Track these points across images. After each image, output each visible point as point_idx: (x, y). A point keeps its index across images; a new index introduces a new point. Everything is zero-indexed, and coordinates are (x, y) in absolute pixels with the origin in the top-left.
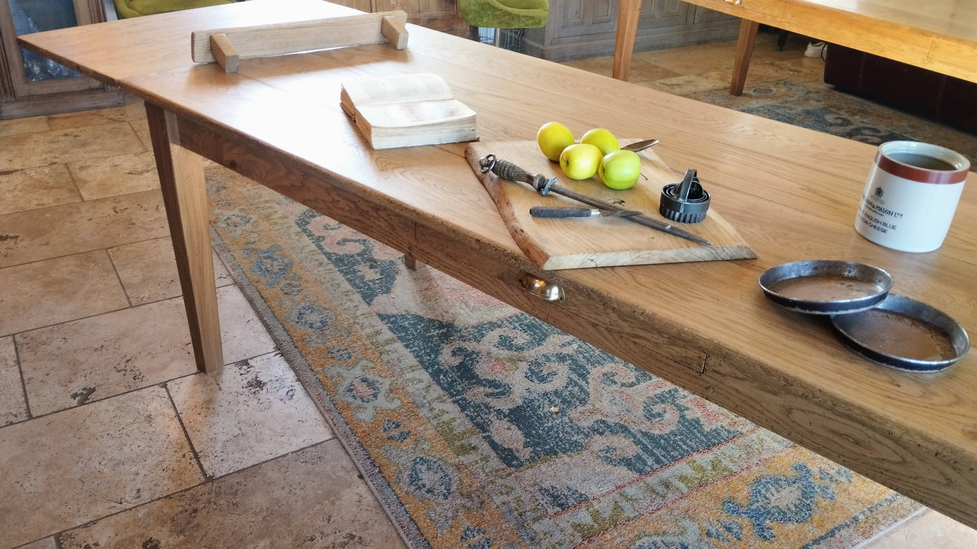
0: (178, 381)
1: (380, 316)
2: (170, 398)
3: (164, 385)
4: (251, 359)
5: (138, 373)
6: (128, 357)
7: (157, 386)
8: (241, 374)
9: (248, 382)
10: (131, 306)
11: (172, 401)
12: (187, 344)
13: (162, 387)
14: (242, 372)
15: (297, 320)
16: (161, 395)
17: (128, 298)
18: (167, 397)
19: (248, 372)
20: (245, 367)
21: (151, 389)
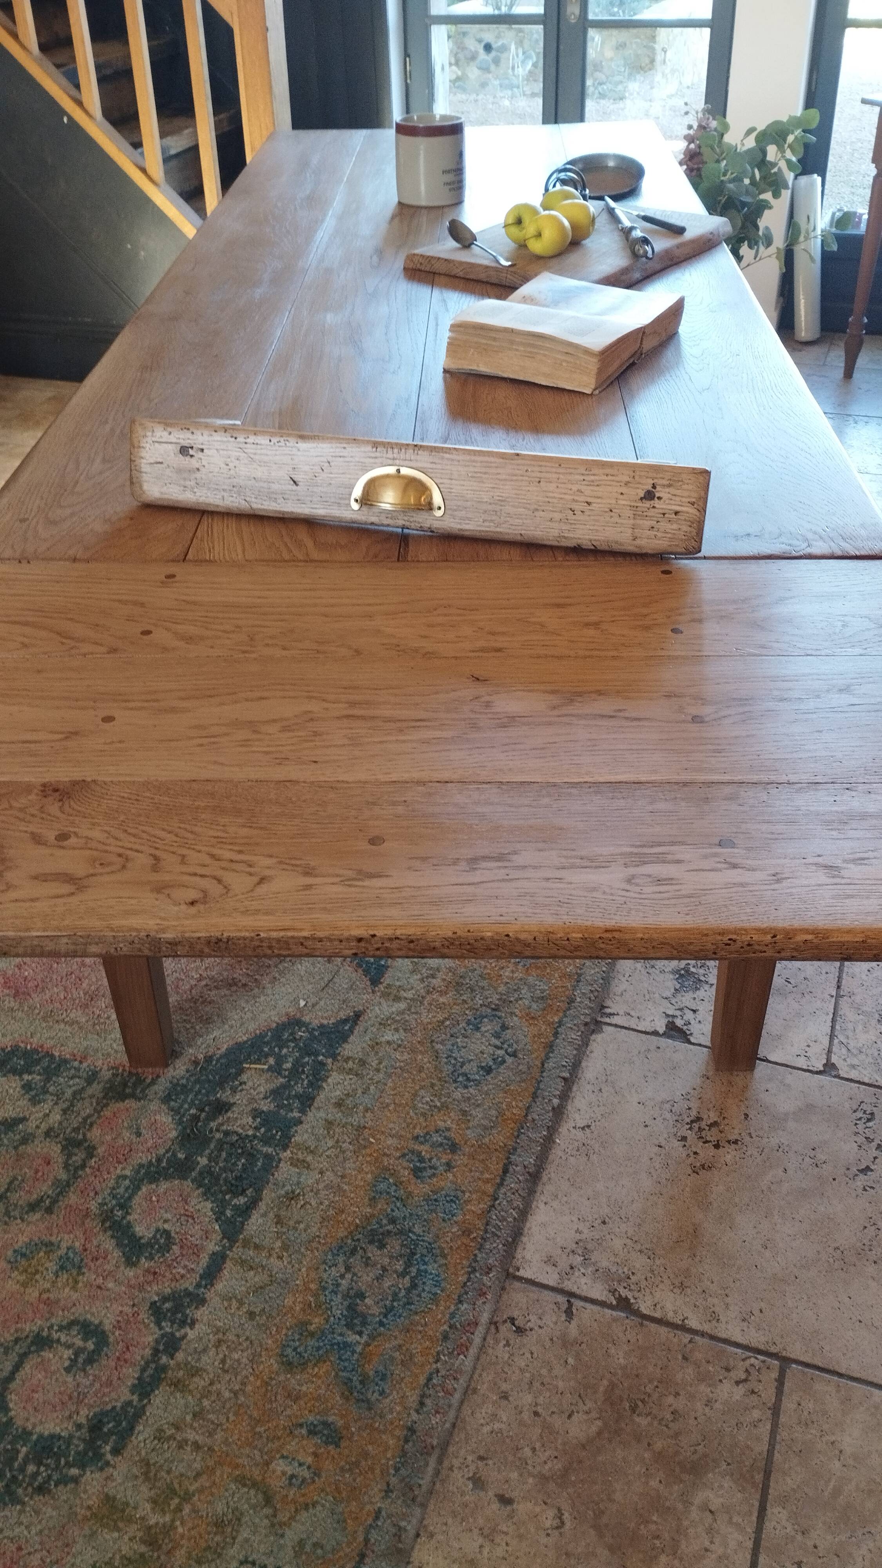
0: (802, 1063)
1: (375, 982)
2: (832, 1036)
3: (829, 1068)
4: (655, 1033)
5: (861, 1126)
6: (861, 1180)
7: (842, 1074)
8: (694, 1011)
9: (697, 989)
10: (786, 1361)
11: (833, 1028)
12: (736, 1142)
13: (833, 1064)
14: (689, 1015)
15: (509, 1060)
16: (844, 1051)
17: (776, 1410)
18: (836, 1041)
19: (681, 1009)
20: (679, 1022)
21: (853, 1075)
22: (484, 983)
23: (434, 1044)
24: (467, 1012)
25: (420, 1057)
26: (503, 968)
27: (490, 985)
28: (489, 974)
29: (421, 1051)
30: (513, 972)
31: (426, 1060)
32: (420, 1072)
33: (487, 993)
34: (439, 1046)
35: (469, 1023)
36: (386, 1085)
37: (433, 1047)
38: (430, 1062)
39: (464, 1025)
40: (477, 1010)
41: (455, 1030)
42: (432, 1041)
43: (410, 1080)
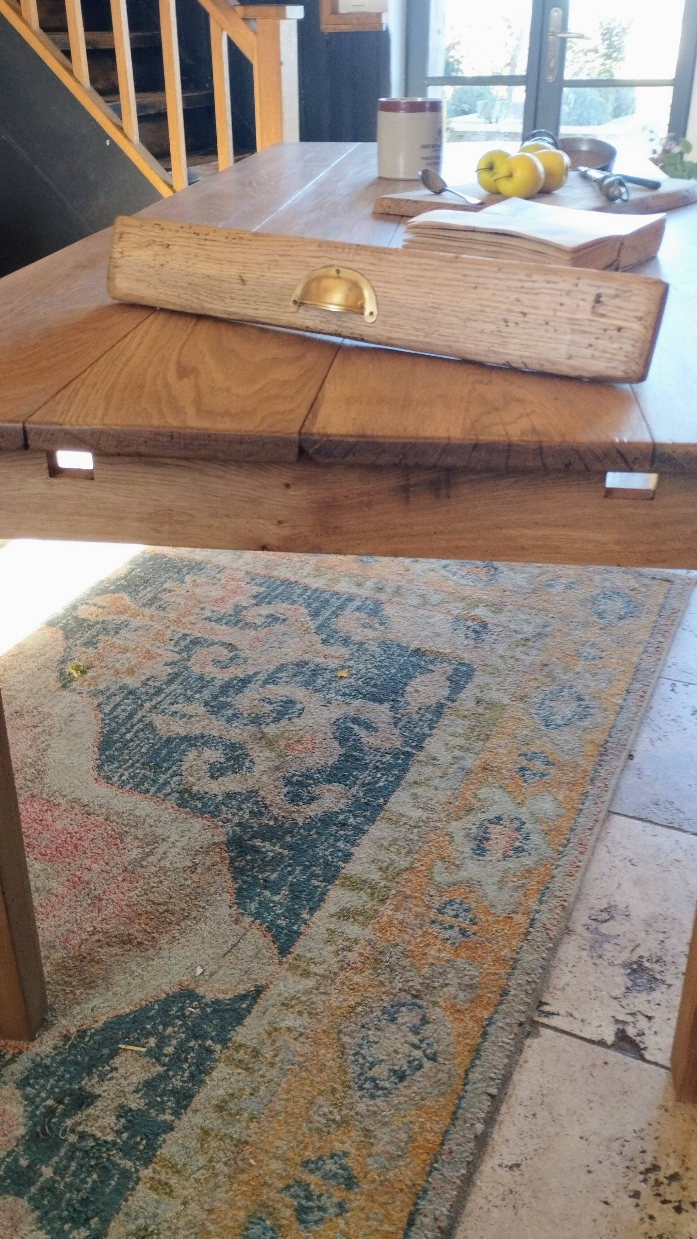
4: (602, 1042)
22: (406, 962)
23: (341, 1036)
24: (383, 997)
25: (323, 1051)
26: (428, 945)
27: (412, 965)
28: (413, 951)
29: (325, 1044)
30: (439, 950)
31: (329, 1055)
32: (321, 1071)
33: (408, 974)
34: (346, 1039)
35: (384, 1011)
36: (279, 1085)
37: (340, 1039)
38: (334, 1060)
39: (379, 1013)
40: (395, 995)
41: (367, 1020)
42: (340, 1032)
43: (307, 1082)
